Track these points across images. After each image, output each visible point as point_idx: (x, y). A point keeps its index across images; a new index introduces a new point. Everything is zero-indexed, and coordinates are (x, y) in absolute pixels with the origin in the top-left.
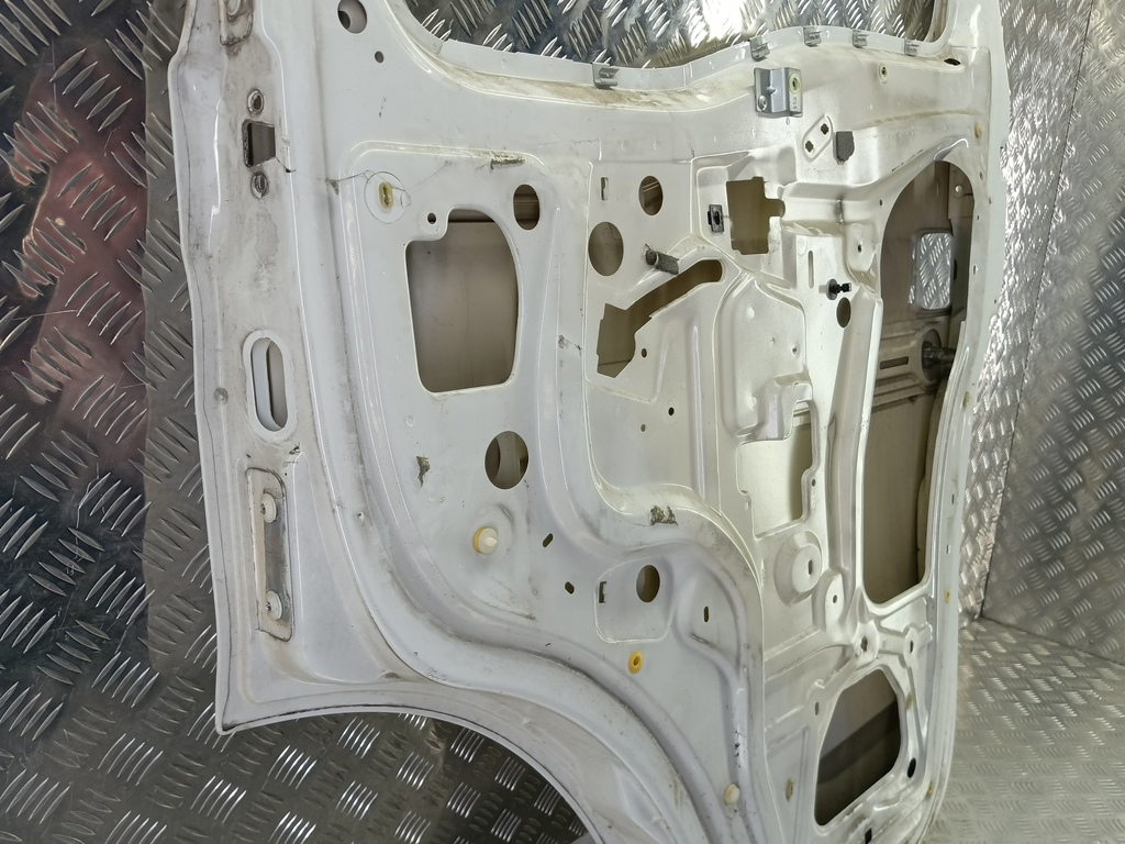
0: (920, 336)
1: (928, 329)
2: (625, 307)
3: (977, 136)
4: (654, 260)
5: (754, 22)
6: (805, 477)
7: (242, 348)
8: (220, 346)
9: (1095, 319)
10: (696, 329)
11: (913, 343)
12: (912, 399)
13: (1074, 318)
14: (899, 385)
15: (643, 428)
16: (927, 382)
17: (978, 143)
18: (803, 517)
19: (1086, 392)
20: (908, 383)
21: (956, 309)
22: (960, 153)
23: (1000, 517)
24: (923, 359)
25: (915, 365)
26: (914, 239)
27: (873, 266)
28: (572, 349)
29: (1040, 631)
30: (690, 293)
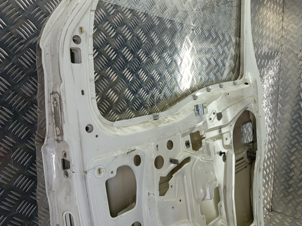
0: (246, 150)
1: (248, 148)
2: (165, 176)
3: (255, 102)
4: (172, 161)
5: (193, 71)
6: (219, 205)
7: (63, 215)
8: (57, 214)
9: (293, 123)
10: (185, 176)
11: (244, 153)
12: (246, 167)
14: (242, 165)
15: (173, 208)
16: (249, 162)
17: (255, 104)
18: (219, 216)
19: (293, 142)
20: (244, 163)
21: (254, 141)
22: (251, 107)
23: (274, 183)
24: (247, 156)
25: (246, 159)
27: (231, 142)
28: (152, 195)
29: (288, 214)
30: (183, 168)
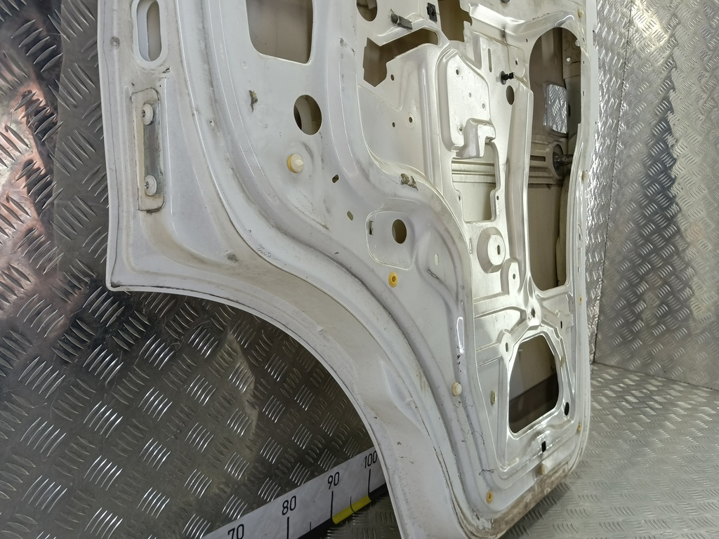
0: (551, 146)
1: (556, 143)
2: (380, 45)
3: (579, 16)
4: (396, 20)
6: (492, 193)
7: (131, 6)
10: (424, 71)
11: (548, 150)
12: (549, 186)
13: (637, 166)
14: (541, 174)
15: (394, 124)
16: (557, 176)
17: (580, 21)
18: (492, 219)
20: (546, 174)
21: (571, 135)
22: (570, 24)
24: (554, 163)
25: (549, 163)
26: (544, 85)
27: (525, 76)
28: (348, 49)
29: (632, 368)
30: (419, 47)
